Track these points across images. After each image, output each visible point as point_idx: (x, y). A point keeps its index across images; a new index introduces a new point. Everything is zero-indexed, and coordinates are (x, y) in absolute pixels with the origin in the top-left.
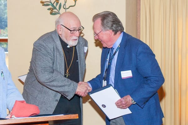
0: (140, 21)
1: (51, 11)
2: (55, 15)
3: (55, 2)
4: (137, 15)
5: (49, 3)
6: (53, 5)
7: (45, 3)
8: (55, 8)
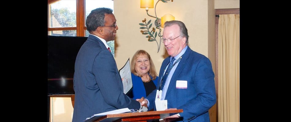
0: (218, 47)
1: (148, 38)
2: (152, 41)
3: (152, 31)
4: (215, 42)
5: (147, 32)
6: (150, 34)
7: (144, 32)
8: (152, 36)
